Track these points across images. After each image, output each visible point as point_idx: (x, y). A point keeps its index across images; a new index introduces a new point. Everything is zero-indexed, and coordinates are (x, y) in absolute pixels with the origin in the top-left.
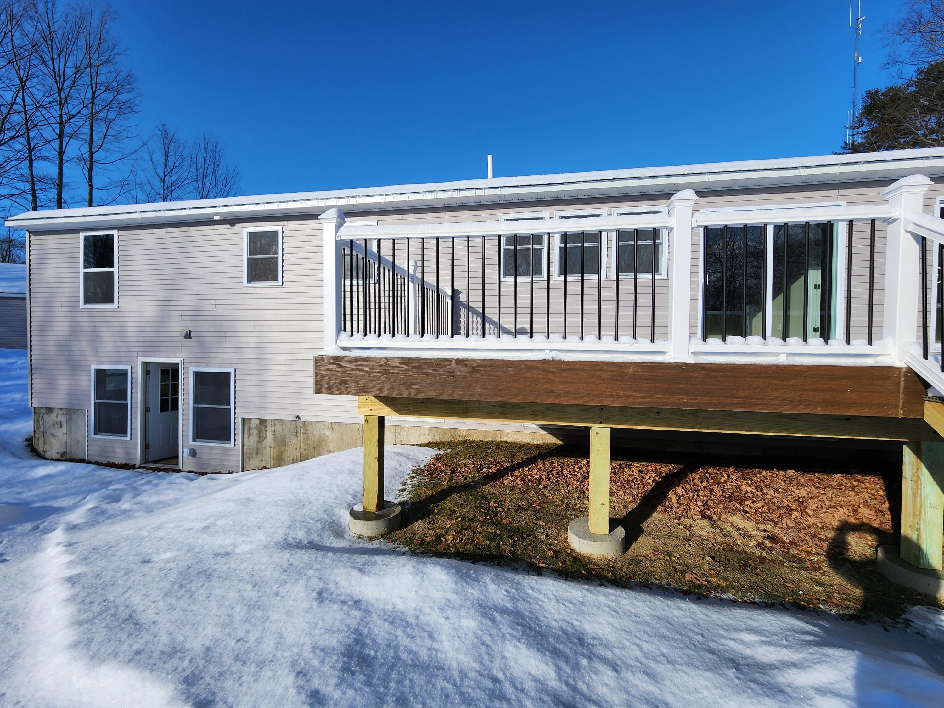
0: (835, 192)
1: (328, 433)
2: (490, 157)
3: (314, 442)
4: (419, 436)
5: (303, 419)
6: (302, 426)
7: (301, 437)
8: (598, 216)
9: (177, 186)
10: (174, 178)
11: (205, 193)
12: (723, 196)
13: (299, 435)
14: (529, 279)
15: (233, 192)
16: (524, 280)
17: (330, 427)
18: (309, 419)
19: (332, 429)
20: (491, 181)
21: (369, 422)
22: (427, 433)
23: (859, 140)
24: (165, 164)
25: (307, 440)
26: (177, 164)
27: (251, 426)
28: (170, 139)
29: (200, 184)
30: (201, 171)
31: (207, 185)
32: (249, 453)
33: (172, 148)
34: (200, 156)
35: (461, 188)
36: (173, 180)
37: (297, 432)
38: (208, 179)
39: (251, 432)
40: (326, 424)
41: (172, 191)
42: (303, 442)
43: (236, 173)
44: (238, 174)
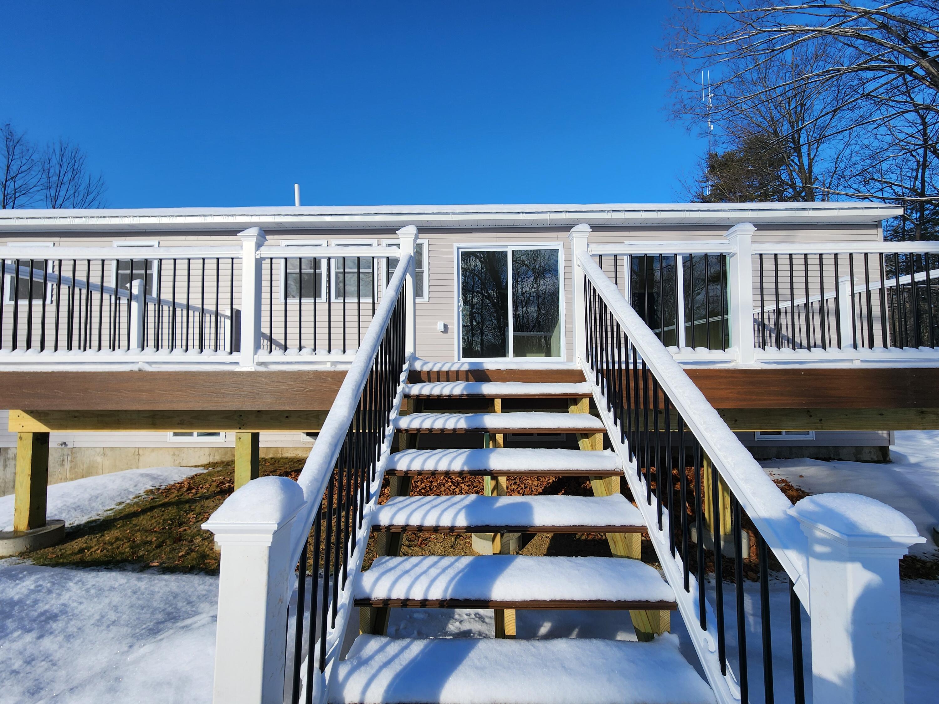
0: (555, 234)
1: (99, 459)
2: (296, 186)
3: (83, 470)
4: (199, 457)
5: (70, 446)
6: (70, 453)
7: (68, 465)
8: (370, 245)
9: (24, 192)
10: (19, 183)
11: (59, 202)
12: (472, 233)
13: (65, 463)
14: (313, 301)
15: (96, 203)
16: (308, 301)
17: (102, 452)
18: (77, 445)
19: (104, 455)
20: (297, 208)
21: (23, 439)
22: (207, 453)
23: (707, 192)
24: (8, 170)
25: (75, 468)
26: (24, 168)
27: (9, 456)
28: (16, 141)
29: (53, 192)
30: (55, 178)
31: (62, 193)
32: (5, 487)
33: (17, 151)
34: (54, 161)
35: (237, 214)
36: (17, 186)
37: (63, 461)
38: (64, 188)
39: (8, 463)
40: (98, 450)
41: (15, 198)
42: (70, 471)
43: (101, 183)
44: (103, 184)
